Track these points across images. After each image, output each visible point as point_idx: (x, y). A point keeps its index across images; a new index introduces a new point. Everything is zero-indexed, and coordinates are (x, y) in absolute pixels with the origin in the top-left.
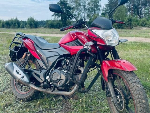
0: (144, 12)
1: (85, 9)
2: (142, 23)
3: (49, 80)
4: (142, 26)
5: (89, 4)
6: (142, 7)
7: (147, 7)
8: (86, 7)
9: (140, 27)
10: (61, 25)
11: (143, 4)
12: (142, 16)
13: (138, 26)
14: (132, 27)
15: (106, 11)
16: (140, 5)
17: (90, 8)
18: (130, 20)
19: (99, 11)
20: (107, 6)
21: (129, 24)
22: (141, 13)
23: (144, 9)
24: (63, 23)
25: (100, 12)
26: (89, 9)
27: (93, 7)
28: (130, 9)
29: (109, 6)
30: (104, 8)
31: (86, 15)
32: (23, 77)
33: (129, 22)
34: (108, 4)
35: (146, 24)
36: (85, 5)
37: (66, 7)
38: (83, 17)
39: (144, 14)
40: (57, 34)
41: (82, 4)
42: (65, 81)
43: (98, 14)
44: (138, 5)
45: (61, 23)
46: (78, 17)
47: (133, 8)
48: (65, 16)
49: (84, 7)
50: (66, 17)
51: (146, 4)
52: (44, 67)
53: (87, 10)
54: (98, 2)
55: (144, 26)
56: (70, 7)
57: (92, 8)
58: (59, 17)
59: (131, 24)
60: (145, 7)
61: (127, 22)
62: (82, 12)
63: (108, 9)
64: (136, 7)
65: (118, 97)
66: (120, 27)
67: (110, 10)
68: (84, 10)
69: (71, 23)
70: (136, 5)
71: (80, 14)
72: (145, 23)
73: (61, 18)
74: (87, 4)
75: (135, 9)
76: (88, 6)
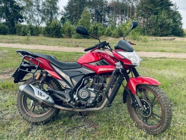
0: (107, 20)
1: (39, 10)
2: (108, 32)
3: (77, 99)
4: (107, 35)
5: (44, 4)
6: (106, 14)
7: (110, 15)
8: (40, 8)
9: (105, 37)
10: (7, 30)
11: (106, 11)
12: (105, 24)
13: (104, 36)
14: (98, 36)
15: (65, 15)
16: (103, 11)
17: (45, 9)
18: (96, 29)
19: (57, 14)
20: (67, 9)
21: (94, 33)
22: (104, 21)
23: (107, 16)
24: (9, 27)
25: (58, 16)
26: (44, 11)
27: (49, 8)
28: (92, 15)
29: (69, 10)
30: (62, 12)
31: (40, 19)
32: (48, 98)
33: (95, 32)
34: (67, 7)
35: (111, 34)
36: (38, 6)
37: (13, 6)
38: (37, 21)
39: (107, 22)
40: (9, 43)
41: (34, 4)
42: (94, 98)
43: (56, 18)
44: (101, 12)
45: (7, 27)
46: (30, 21)
47: (96, 14)
48: (12, 18)
49: (37, 8)
50: (13, 20)
51: (109, 11)
52: (68, 87)
53: (41, 12)
54: (56, 3)
55: (109, 36)
56: (18, 6)
57: (48, 10)
58: (2, 19)
59: (97, 33)
60: (108, 15)
61: (92, 30)
62: (35, 14)
63: (67, 13)
64: (99, 14)
65: (144, 106)
66: (85, 36)
67: (70, 15)
68: (37, 11)
69: (21, 27)
70: (98, 11)
71: (33, 16)
72: (110, 32)
73: (6, 20)
74: (41, 5)
75: (98, 15)
76: (42, 7)
